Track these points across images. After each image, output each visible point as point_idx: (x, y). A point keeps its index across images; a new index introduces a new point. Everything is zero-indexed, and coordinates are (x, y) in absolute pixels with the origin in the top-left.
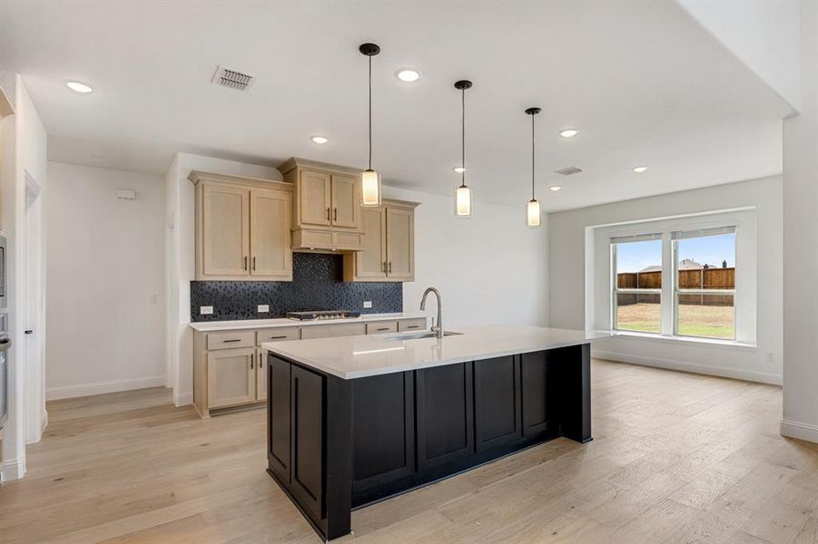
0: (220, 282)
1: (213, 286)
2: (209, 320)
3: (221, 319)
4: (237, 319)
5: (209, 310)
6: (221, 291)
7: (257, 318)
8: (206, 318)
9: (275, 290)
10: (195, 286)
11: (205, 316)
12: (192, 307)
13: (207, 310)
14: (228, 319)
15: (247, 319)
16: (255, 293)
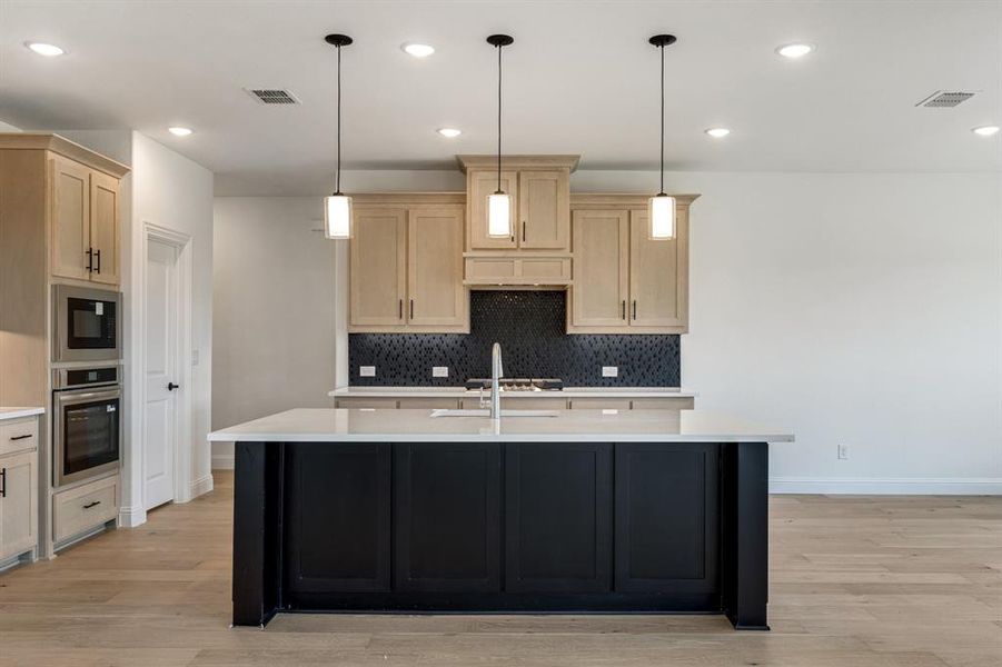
0: (385, 335)
1: (375, 339)
2: (371, 385)
3: (385, 384)
4: (405, 385)
5: (369, 372)
6: (385, 346)
7: (432, 385)
8: (368, 381)
9: (457, 346)
10: (354, 339)
11: (366, 378)
12: (351, 366)
13: (368, 371)
14: (394, 385)
15: (419, 385)
16: (429, 350)
